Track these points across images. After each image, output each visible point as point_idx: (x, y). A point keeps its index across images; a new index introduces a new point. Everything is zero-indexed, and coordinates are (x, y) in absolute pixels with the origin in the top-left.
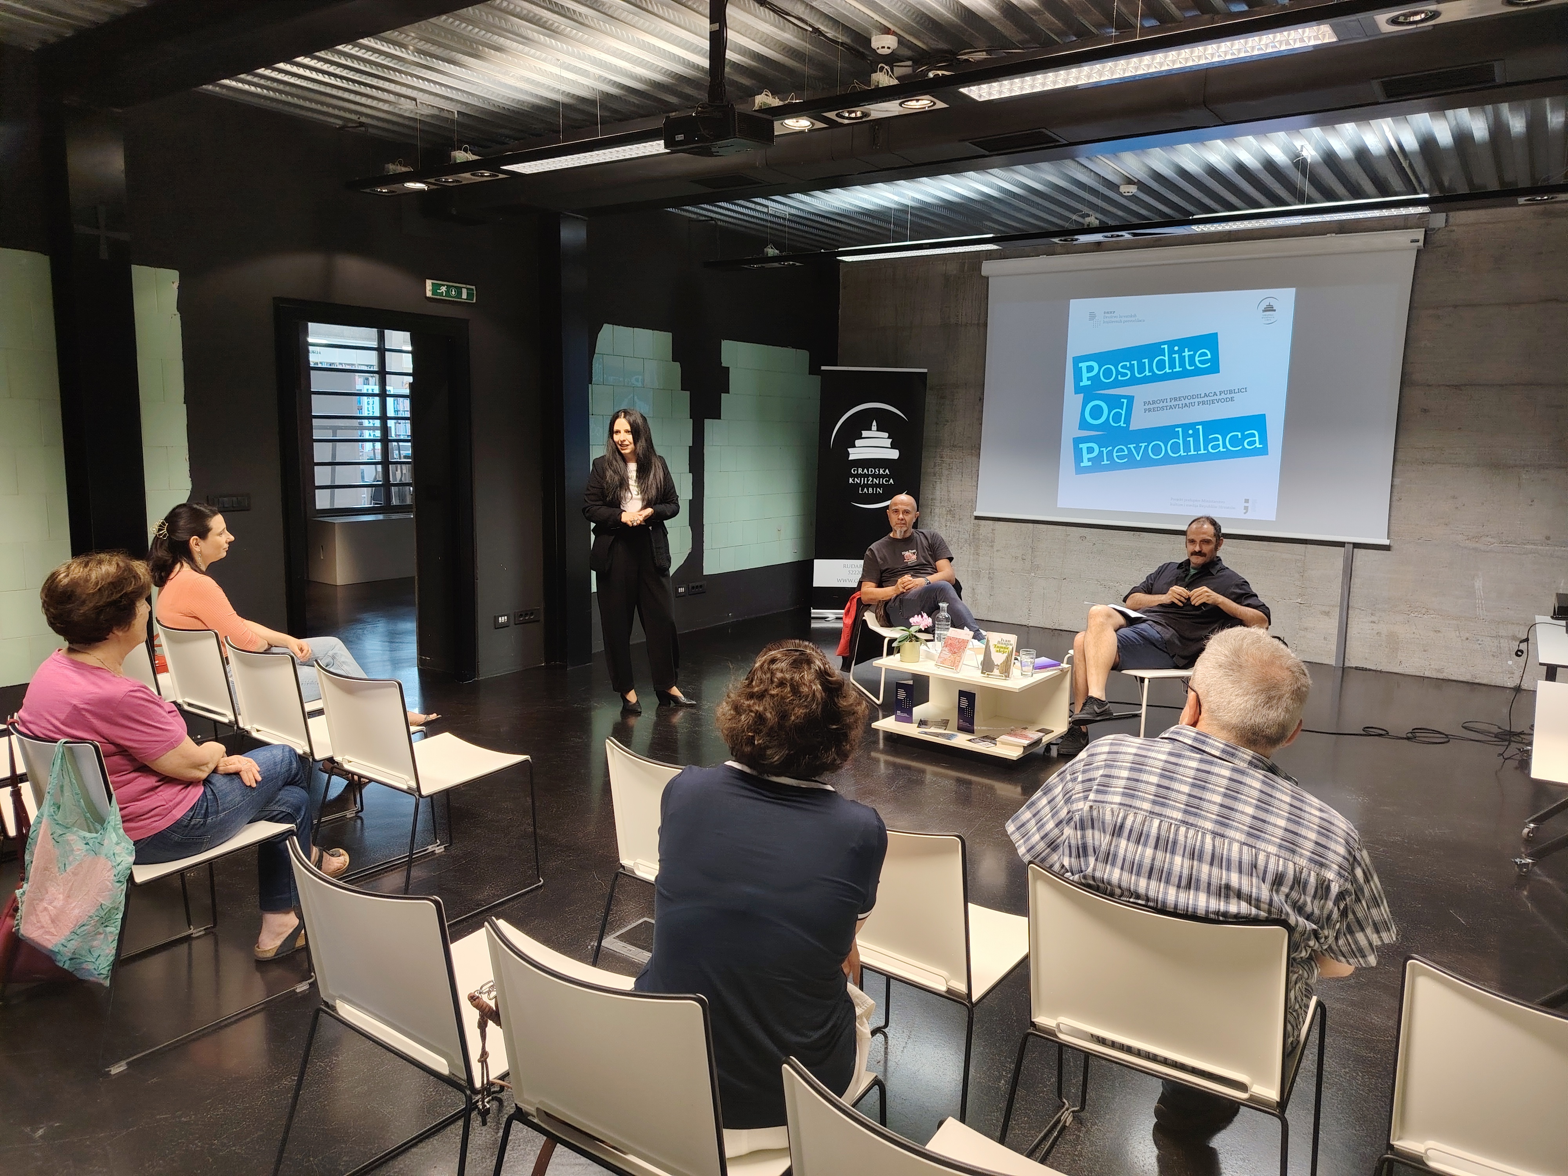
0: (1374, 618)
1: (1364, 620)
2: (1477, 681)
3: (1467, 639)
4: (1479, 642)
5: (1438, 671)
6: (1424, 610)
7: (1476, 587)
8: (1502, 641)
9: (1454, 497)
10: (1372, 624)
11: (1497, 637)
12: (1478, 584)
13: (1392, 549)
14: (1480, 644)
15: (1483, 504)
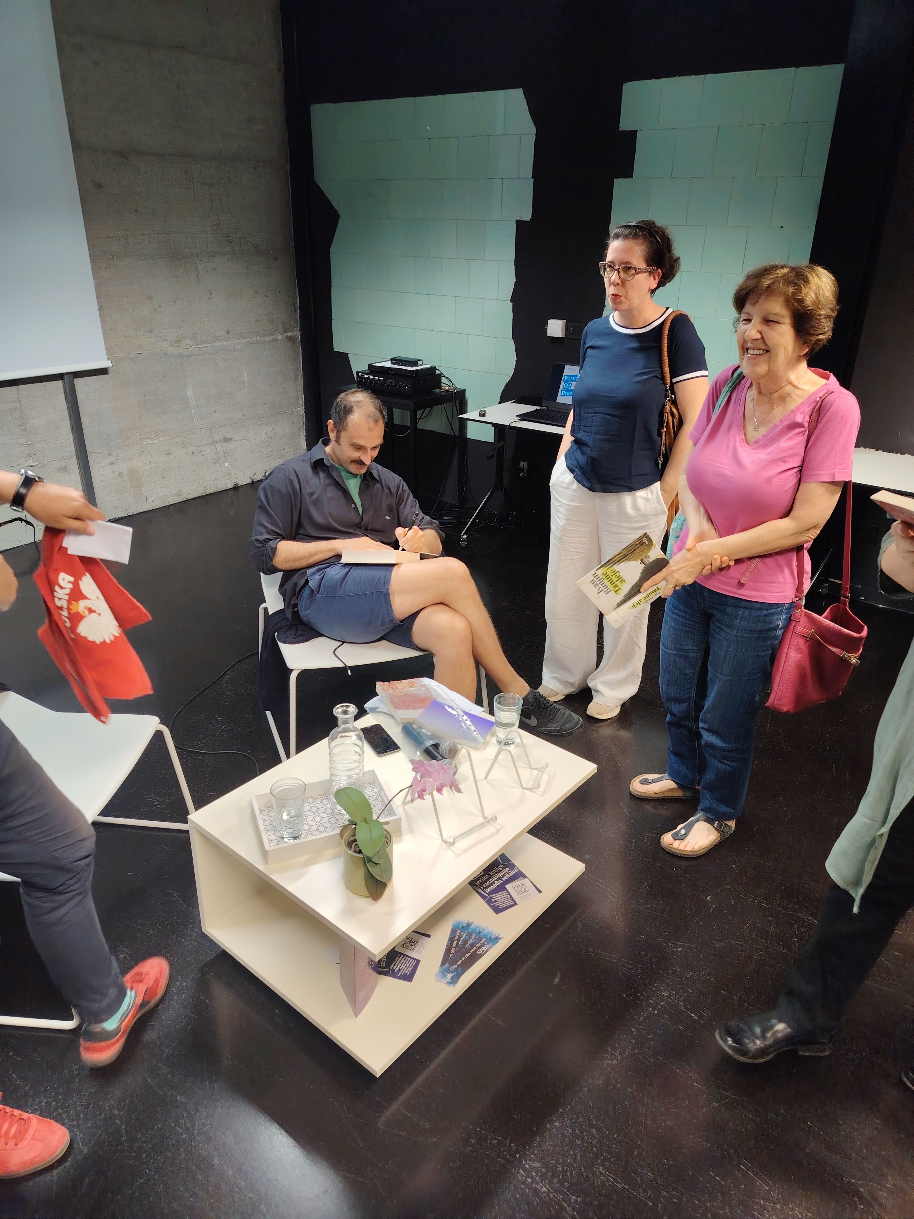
0: (112, 459)
1: (103, 464)
2: (208, 492)
3: (193, 453)
4: (202, 453)
5: (178, 494)
6: (153, 434)
7: (189, 397)
8: (217, 445)
9: (150, 298)
10: (112, 466)
11: (214, 443)
12: (190, 393)
13: (109, 372)
14: (203, 455)
15: (175, 302)
